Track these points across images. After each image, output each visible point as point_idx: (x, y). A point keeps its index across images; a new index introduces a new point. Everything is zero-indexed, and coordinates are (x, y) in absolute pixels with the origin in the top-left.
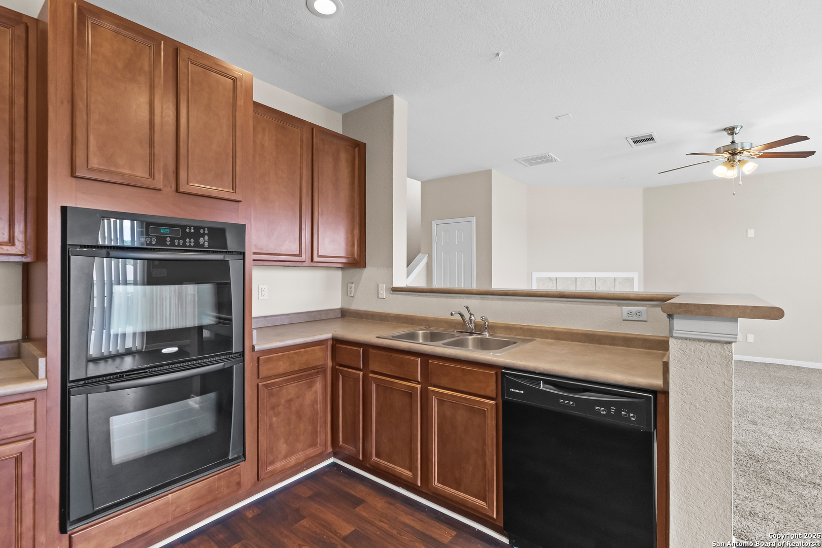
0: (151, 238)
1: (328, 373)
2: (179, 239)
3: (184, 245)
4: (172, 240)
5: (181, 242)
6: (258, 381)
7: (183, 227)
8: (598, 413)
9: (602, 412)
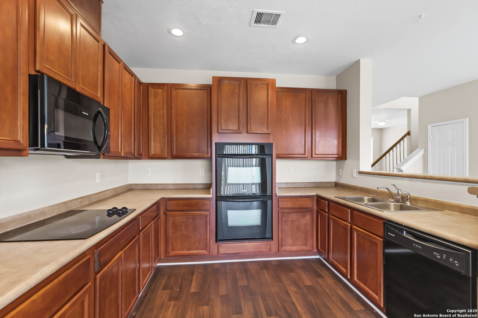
1: (315, 212)
6: (279, 209)
8: (435, 256)
9: (437, 257)
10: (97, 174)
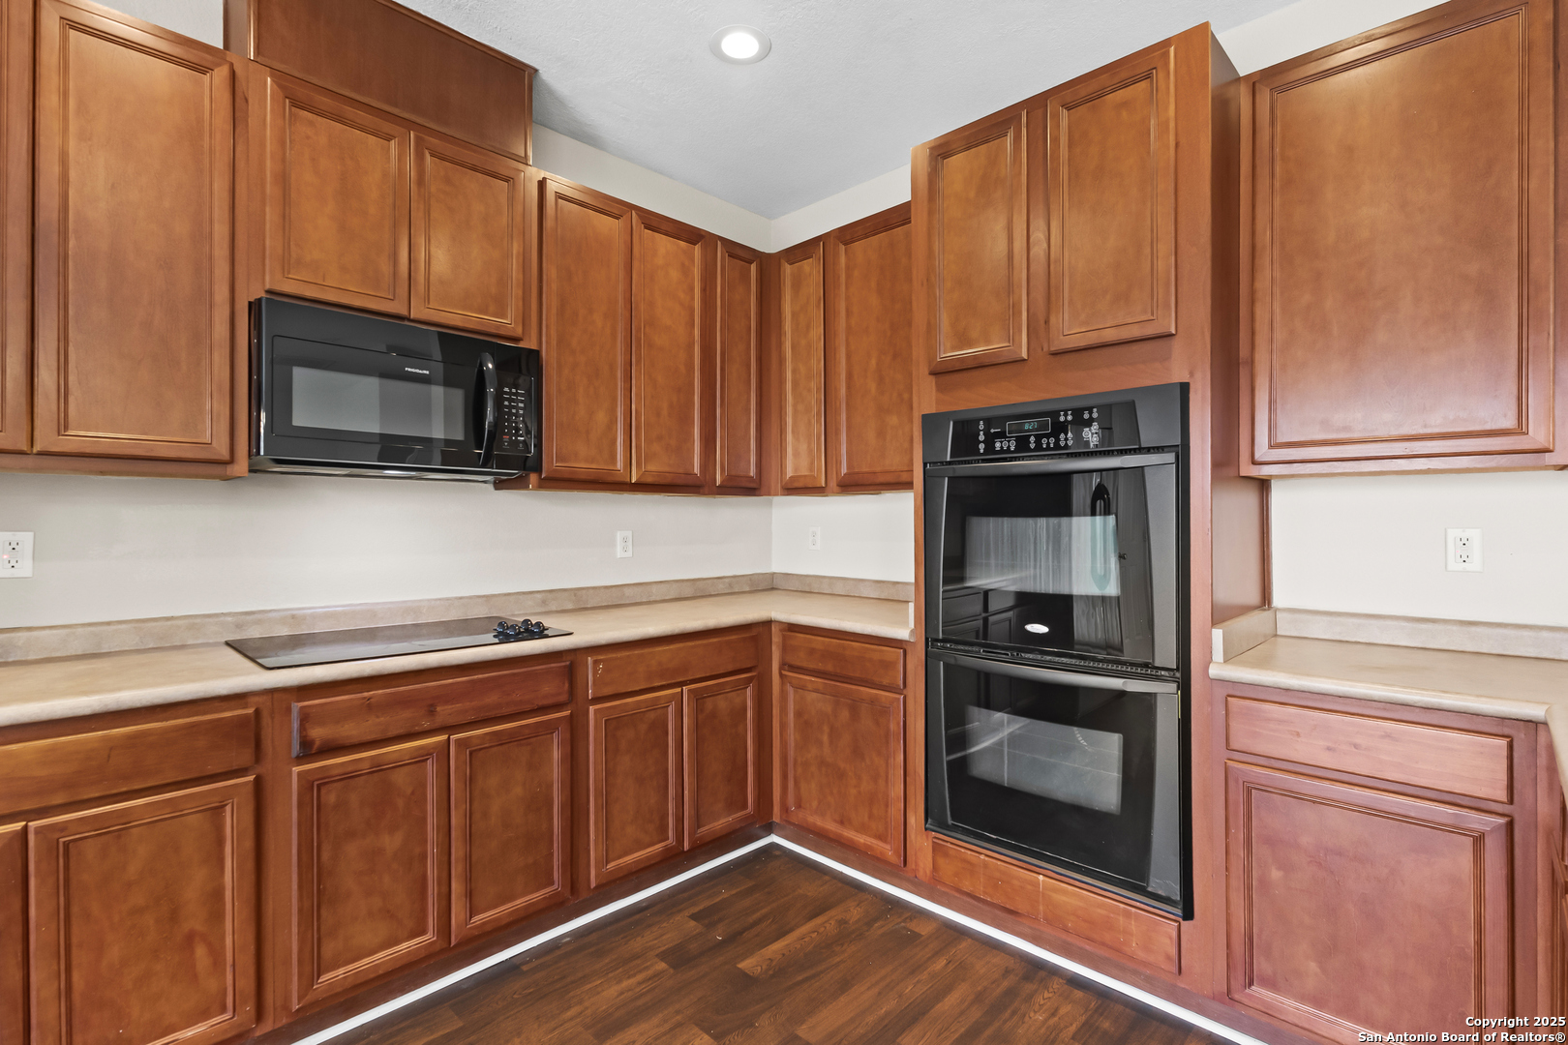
0: (1009, 441)
2: (1048, 436)
3: (1057, 446)
4: (1039, 438)
5: (1052, 440)
6: (1227, 753)
7: (1055, 414)
10: (619, 536)
